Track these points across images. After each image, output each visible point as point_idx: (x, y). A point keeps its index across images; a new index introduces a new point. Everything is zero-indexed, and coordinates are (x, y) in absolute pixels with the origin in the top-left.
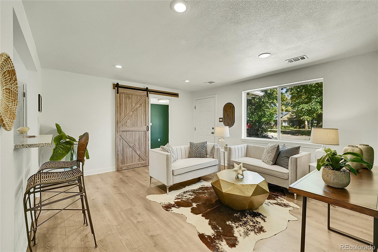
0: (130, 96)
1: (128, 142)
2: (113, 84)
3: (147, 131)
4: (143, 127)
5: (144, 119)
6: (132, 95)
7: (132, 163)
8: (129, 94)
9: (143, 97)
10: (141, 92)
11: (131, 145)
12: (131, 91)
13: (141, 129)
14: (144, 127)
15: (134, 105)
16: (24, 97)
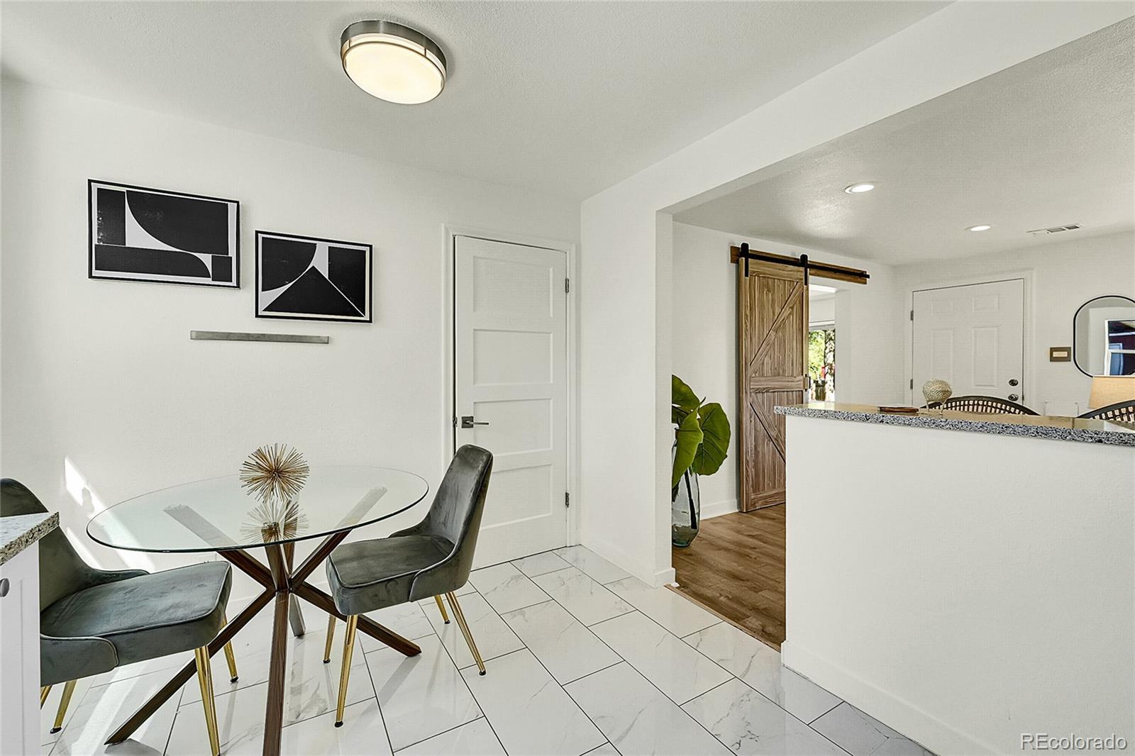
0: (770, 281)
1: (766, 426)
2: (731, 247)
3: (804, 391)
4: (796, 380)
5: (799, 354)
6: (775, 279)
7: (774, 488)
8: (768, 278)
9: (795, 283)
10: (794, 271)
11: (773, 434)
12: (774, 268)
13: (792, 383)
14: (798, 378)
15: (777, 310)
16: (567, 291)
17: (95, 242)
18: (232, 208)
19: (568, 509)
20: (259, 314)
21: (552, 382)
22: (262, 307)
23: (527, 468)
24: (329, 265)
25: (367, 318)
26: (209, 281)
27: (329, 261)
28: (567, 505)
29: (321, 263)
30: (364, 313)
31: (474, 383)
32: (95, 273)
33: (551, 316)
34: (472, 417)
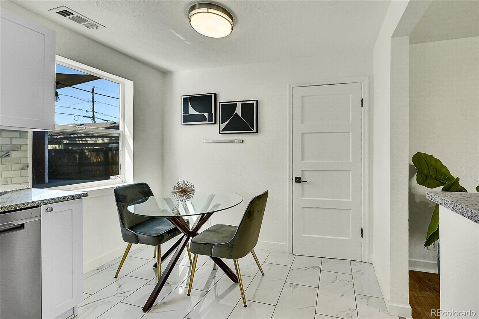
16: (362, 106)
17: (183, 114)
18: (213, 96)
19: (363, 239)
20: (220, 133)
21: (351, 161)
22: (221, 130)
23: (334, 209)
24: (241, 111)
25: (255, 131)
26: (207, 122)
27: (241, 109)
28: (362, 236)
29: (238, 111)
30: (254, 130)
31: (302, 160)
32: (183, 124)
33: (351, 122)
34: (301, 177)
